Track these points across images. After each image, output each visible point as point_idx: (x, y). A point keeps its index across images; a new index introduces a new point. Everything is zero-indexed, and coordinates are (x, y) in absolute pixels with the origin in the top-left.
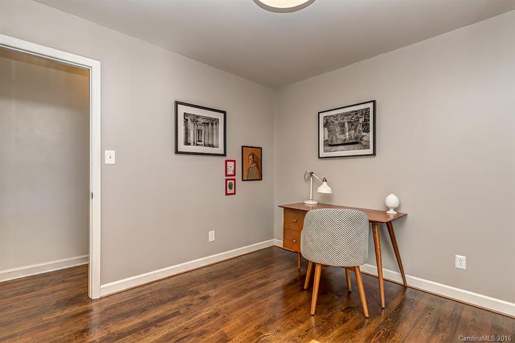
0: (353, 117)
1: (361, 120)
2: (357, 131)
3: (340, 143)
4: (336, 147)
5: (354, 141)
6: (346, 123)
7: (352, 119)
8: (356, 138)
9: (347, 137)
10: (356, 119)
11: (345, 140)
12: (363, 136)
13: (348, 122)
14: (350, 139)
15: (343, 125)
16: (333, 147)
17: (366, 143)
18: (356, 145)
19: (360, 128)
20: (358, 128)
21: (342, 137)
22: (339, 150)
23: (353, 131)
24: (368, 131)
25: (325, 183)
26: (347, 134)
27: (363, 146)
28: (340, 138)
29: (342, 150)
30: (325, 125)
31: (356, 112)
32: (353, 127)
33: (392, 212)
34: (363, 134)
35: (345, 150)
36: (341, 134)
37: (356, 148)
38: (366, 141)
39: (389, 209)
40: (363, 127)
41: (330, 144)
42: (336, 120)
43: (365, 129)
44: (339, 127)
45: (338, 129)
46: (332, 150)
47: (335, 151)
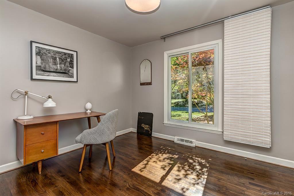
0: (63, 56)
1: (69, 60)
2: (66, 66)
3: (53, 71)
4: (49, 73)
5: (64, 72)
6: (58, 58)
7: (62, 57)
8: (65, 70)
9: (59, 68)
10: (65, 58)
11: (57, 69)
12: (70, 70)
13: (59, 58)
14: (61, 70)
15: (55, 59)
16: (45, 73)
17: (71, 74)
18: (65, 74)
19: (68, 64)
20: (66, 64)
21: (55, 67)
22: (52, 76)
23: (63, 65)
24: (72, 67)
25: (50, 99)
26: (58, 66)
27: (70, 76)
28: (53, 67)
29: (54, 76)
30: (38, 54)
31: (65, 54)
32: (63, 63)
33: (89, 111)
34: (70, 69)
35: (57, 76)
36: (54, 65)
37: (65, 76)
38: (72, 73)
39: (87, 110)
40: (70, 65)
41: (42, 69)
42: (49, 53)
43: (71, 66)
44: (51, 59)
45: (51, 60)
46: (45, 74)
47: (47, 76)
